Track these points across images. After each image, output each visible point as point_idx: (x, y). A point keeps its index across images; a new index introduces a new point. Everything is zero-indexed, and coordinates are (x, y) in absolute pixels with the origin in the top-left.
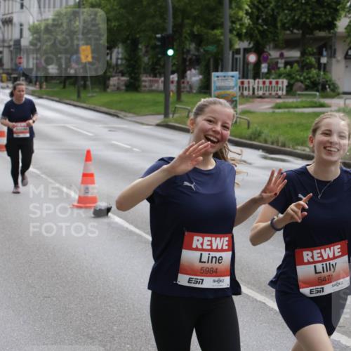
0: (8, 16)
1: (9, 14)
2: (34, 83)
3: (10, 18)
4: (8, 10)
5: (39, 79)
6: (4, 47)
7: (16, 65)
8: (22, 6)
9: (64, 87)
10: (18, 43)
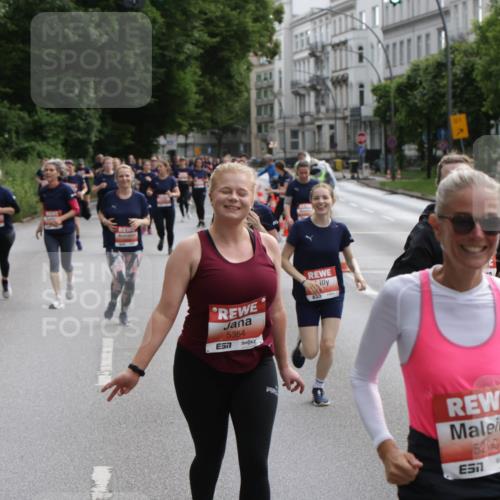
0: (342, 73)
1: (341, 70)
2: (382, 171)
3: (343, 76)
4: (341, 65)
5: (390, 166)
6: (336, 118)
7: (355, 145)
8: (361, 58)
9: (429, 176)
10: (356, 112)
